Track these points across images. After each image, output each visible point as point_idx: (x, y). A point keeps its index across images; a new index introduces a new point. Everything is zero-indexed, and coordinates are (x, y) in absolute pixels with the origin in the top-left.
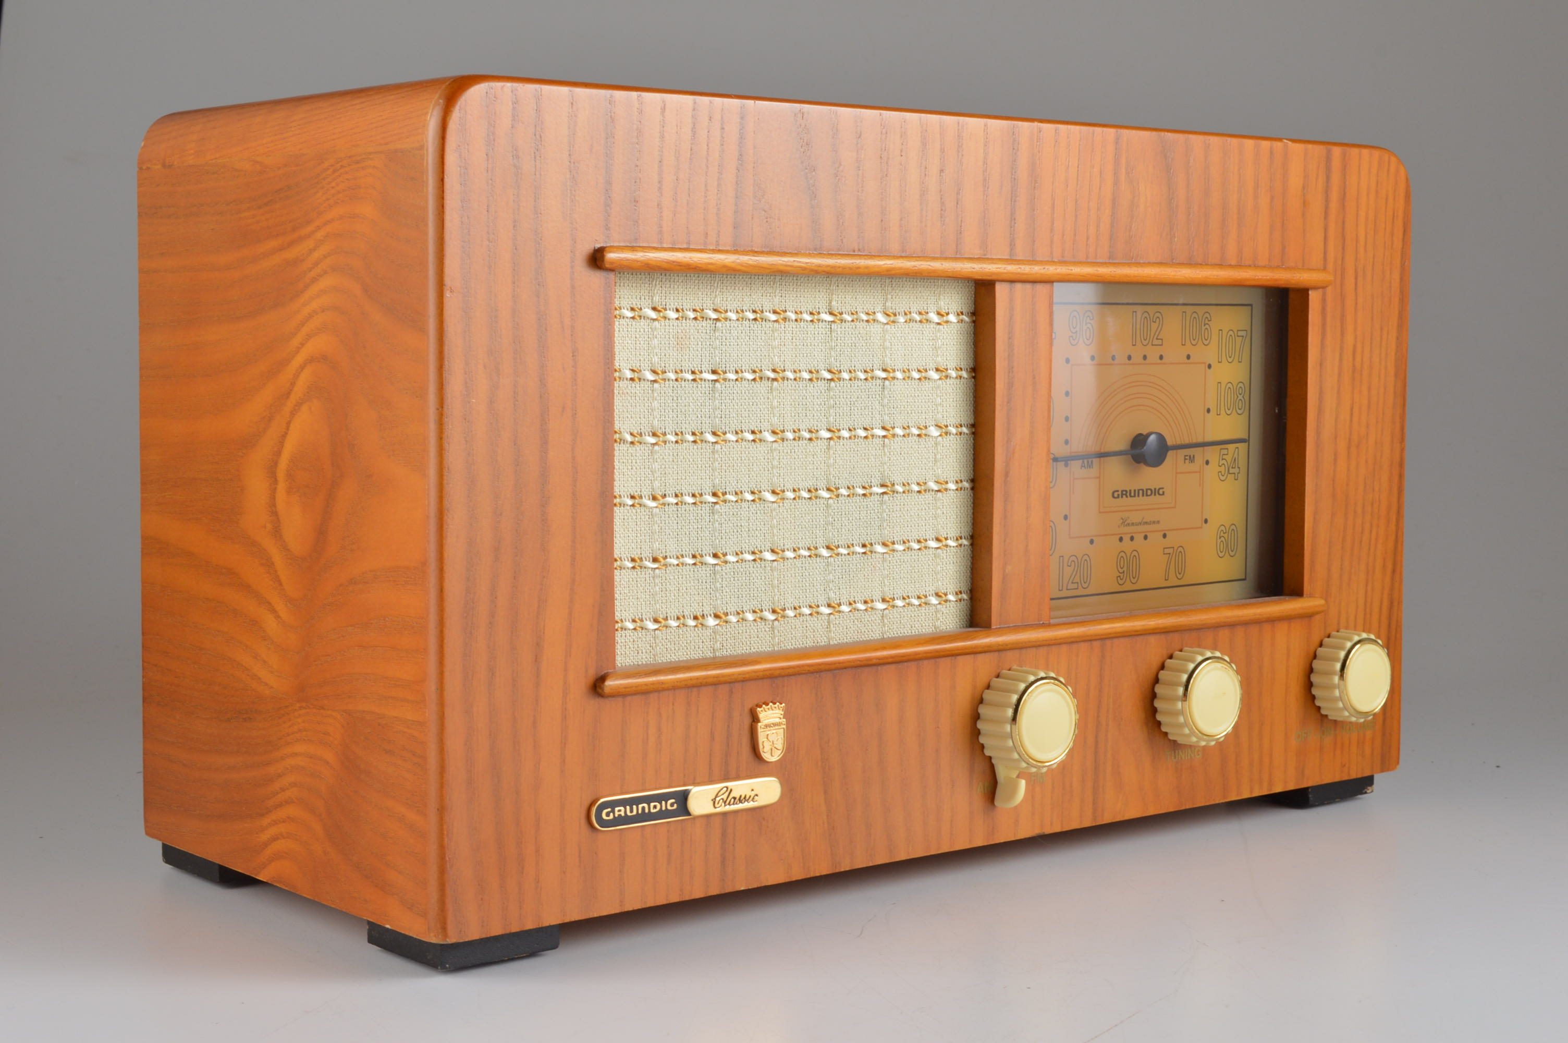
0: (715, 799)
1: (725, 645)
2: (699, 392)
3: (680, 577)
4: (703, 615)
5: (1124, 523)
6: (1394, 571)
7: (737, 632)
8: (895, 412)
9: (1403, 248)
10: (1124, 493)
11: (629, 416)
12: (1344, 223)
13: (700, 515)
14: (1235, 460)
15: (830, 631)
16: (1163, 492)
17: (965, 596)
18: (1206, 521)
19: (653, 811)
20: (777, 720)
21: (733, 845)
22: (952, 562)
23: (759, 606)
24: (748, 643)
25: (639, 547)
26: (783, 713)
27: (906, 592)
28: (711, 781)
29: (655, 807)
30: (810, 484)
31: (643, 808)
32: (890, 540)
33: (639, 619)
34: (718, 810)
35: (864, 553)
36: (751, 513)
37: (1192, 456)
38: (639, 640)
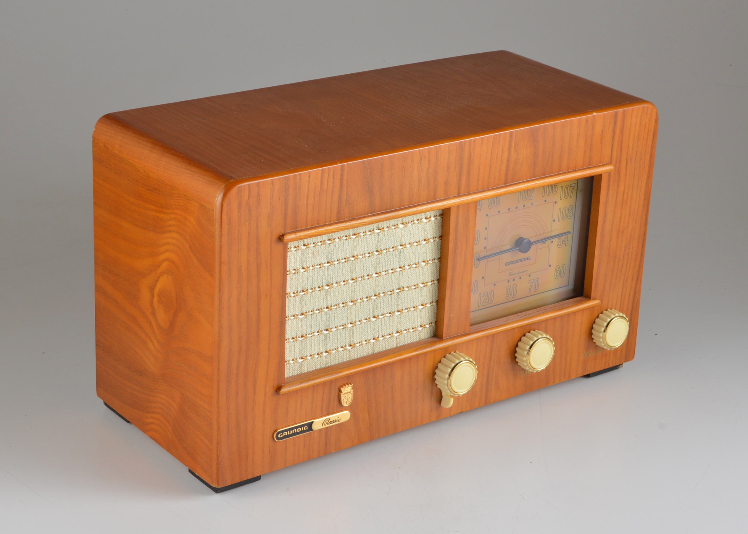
0: (323, 423)
1: (330, 361)
2: (322, 271)
3: (312, 340)
4: (321, 353)
5: (511, 275)
7: (335, 356)
8: (405, 261)
11: (293, 286)
13: (321, 316)
15: (374, 348)
16: (530, 258)
17: (433, 325)
19: (298, 432)
20: (349, 391)
21: (330, 437)
22: (428, 312)
23: (345, 345)
24: (339, 359)
25: (296, 333)
26: (352, 388)
27: (407, 327)
28: (322, 416)
29: (299, 430)
30: (367, 295)
31: (295, 431)
32: (401, 309)
33: (295, 359)
34: (324, 427)
35: (390, 316)
36: (342, 311)
38: (295, 367)
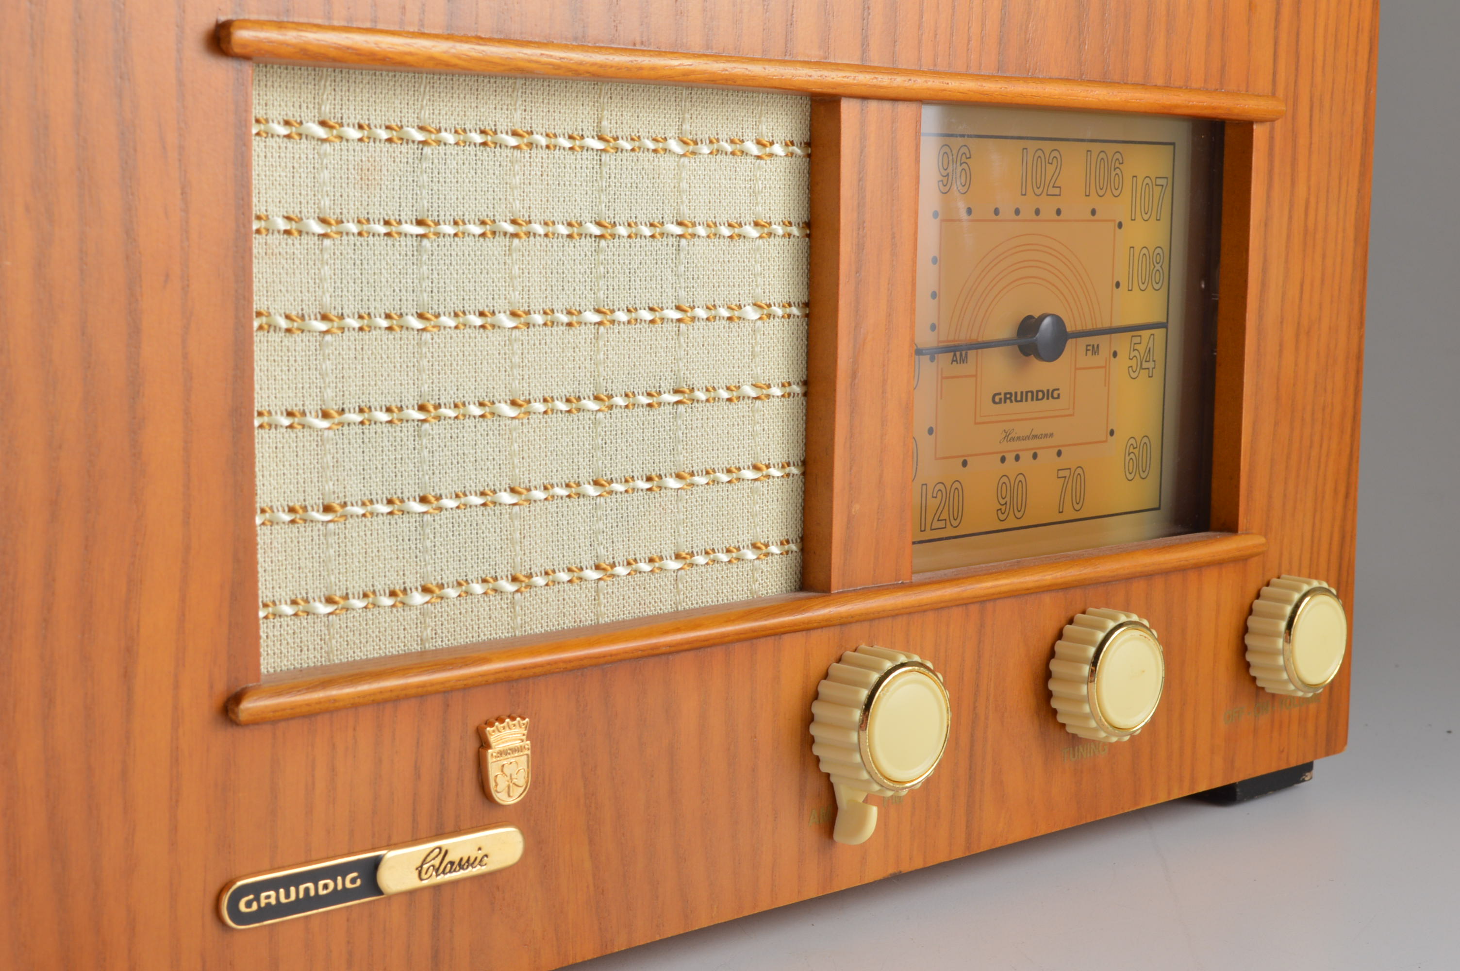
0: (421, 867)
1: (439, 631)
2: (397, 254)
3: (368, 533)
4: (405, 589)
5: (1008, 437)
6: (1347, 496)
7: (457, 612)
8: (696, 285)
9: (1368, 72)
10: (1008, 397)
11: (284, 290)
12: (1298, 34)
13: (398, 439)
14: (1149, 351)
15: (599, 604)
16: (1059, 395)
17: (793, 547)
18: (1112, 433)
19: (322, 892)
20: (518, 744)
21: (451, 931)
22: (775, 499)
23: (493, 572)
24: (476, 627)
25: (301, 489)
26: (525, 732)
27: (710, 543)
28: (416, 841)
29: (326, 887)
30: (569, 390)
31: (307, 890)
32: (687, 470)
33: (303, 599)
34: (425, 883)
35: (650, 489)
36: (479, 434)
37: (1096, 346)
38: (304, 631)
